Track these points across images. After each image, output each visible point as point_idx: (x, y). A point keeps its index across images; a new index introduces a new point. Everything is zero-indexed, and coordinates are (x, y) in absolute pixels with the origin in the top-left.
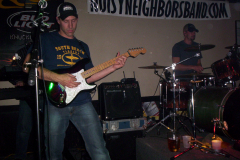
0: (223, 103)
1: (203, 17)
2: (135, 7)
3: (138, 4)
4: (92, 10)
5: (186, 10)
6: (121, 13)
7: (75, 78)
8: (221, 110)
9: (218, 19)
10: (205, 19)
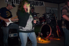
0: (41, 28)
1: (37, 5)
2: (19, 2)
3: (19, 1)
4: (6, 2)
5: (33, 3)
6: (15, 3)
7: (9, 20)
8: (41, 30)
9: (41, 6)
10: (38, 6)
